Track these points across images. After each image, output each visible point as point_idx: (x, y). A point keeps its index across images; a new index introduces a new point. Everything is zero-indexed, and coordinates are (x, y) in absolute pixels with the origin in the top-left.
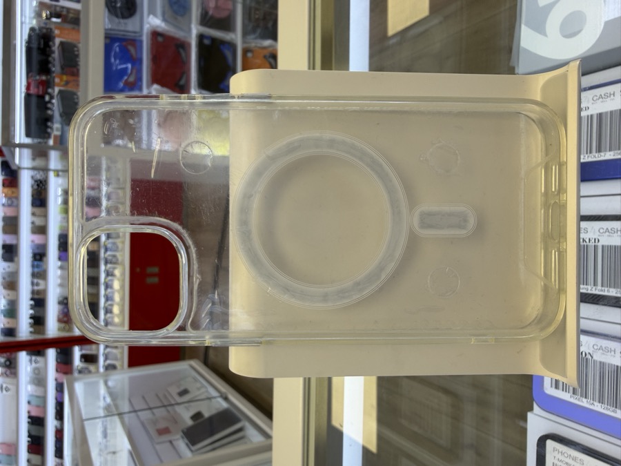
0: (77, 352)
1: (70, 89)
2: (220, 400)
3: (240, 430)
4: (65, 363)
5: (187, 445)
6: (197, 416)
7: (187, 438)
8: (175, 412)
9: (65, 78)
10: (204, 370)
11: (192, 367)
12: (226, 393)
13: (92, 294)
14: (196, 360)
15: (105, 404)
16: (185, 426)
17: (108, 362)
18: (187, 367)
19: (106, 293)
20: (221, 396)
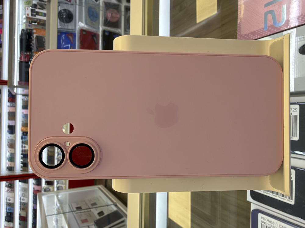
0: (44, 180)
2: (113, 206)
3: (123, 222)
6: (101, 213)
7: (97, 225)
8: (91, 211)
10: (105, 190)
11: (100, 189)
12: (115, 203)
13: (51, 152)
14: (102, 185)
15: (57, 207)
16: (95, 219)
17: (59, 185)
18: (97, 189)
19: (58, 151)
20: (114, 204)
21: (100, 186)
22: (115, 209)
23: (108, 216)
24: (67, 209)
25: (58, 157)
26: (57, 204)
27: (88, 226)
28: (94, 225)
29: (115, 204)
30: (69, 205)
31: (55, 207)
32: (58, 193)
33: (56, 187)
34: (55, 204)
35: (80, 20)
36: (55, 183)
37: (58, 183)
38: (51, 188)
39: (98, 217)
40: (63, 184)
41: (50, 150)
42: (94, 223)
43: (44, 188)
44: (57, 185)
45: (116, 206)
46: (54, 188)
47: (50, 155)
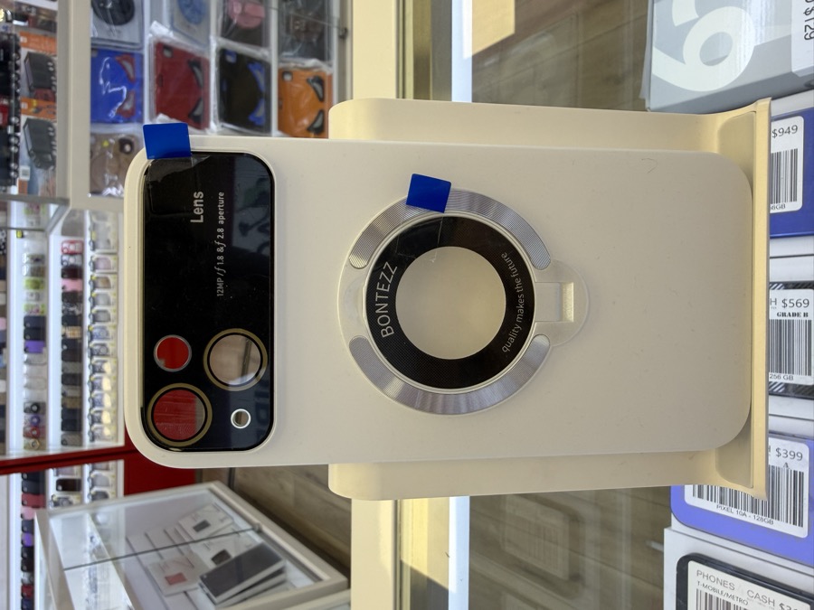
0: (52, 477)
1: (42, 118)
2: (251, 534)
3: (280, 572)
4: (35, 492)
5: (208, 595)
6: (221, 556)
7: (208, 587)
8: (191, 552)
9: (35, 103)
10: (228, 495)
11: (212, 491)
12: (258, 525)
13: (72, 398)
14: (218, 483)
15: (93, 547)
16: (204, 571)
17: (96, 489)
18: (206, 492)
19: (93, 395)
20: (253, 529)
21: (214, 486)
22: (258, 540)
23: (238, 559)
24: (122, 550)
25: (92, 412)
26: (92, 538)
27: (185, 593)
28: (202, 587)
29: (257, 528)
30: (127, 540)
31: (88, 546)
32: (95, 507)
33: (89, 494)
34: (88, 539)
35: (156, 16)
36: (86, 485)
37: (93, 485)
38: (73, 498)
39: (212, 566)
40: (107, 485)
41: (70, 393)
42: (200, 581)
43: (55, 499)
44: (91, 489)
45: (260, 532)
46: (82, 499)
47: (68, 406)
